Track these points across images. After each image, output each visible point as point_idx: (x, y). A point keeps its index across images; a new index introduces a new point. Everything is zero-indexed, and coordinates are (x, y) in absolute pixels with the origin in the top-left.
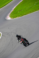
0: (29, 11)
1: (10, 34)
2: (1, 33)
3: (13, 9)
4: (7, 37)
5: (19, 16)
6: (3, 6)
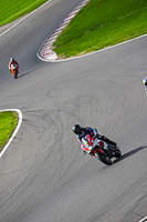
0: (129, 29)
1: (53, 116)
3: (68, 20)
4: (41, 130)
5: (88, 48)
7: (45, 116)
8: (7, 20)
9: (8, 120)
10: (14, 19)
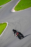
0: (30, 5)
2: (7, 22)
3: (17, 3)
4: (12, 26)
5: (22, 9)
6: (9, 1)
7: (13, 24)
8: (4, 3)
9: (5, 24)
10: (6, 3)
